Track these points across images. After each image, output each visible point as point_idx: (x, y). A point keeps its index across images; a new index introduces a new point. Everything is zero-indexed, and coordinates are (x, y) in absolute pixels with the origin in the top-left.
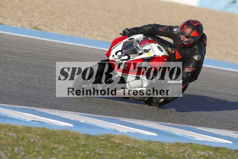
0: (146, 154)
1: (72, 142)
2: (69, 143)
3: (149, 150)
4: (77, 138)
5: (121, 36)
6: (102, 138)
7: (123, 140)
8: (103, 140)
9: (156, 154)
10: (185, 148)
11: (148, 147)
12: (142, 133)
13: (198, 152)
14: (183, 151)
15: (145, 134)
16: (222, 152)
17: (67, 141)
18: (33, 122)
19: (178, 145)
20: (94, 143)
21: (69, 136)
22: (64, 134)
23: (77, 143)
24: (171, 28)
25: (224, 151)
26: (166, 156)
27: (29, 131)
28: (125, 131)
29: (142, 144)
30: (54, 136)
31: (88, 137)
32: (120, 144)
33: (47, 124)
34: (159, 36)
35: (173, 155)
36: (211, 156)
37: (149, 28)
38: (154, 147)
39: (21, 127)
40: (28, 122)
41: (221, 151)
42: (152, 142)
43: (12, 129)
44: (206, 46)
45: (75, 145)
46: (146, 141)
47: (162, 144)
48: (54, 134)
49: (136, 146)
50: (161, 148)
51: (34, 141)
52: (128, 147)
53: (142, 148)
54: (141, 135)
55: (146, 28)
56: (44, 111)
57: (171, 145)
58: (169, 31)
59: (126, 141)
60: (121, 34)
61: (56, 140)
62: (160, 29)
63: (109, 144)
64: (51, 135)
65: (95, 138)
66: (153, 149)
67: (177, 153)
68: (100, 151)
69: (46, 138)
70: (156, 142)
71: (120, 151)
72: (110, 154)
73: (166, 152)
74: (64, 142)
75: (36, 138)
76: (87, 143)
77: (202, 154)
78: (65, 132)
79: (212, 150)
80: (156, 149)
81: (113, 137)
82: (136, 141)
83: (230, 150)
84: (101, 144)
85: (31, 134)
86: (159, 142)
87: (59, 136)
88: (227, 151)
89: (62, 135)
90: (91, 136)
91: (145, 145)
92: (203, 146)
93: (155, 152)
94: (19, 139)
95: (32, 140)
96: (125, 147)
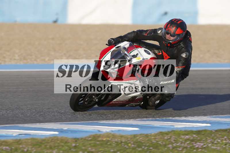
0: (135, 146)
1: (63, 146)
2: (60, 147)
3: (137, 142)
4: (66, 142)
5: (107, 46)
6: (90, 139)
7: (109, 137)
8: (91, 140)
9: (144, 144)
10: (169, 136)
11: (135, 140)
12: (124, 130)
13: (183, 137)
14: (169, 138)
15: (127, 130)
16: (205, 134)
17: (58, 146)
18: (20, 136)
19: (161, 133)
20: (83, 144)
21: (58, 142)
22: (53, 140)
23: (68, 146)
24: (155, 31)
25: (206, 133)
26: (154, 145)
27: (19, 143)
28: (108, 130)
29: (128, 138)
30: (44, 144)
31: (76, 140)
32: (108, 141)
33: (33, 135)
34: (144, 41)
35: (160, 142)
36: (195, 138)
37: (133, 35)
38: (141, 138)
39: (12, 141)
40: (15, 137)
41: (203, 133)
42: (136, 135)
43: (3, 143)
44: (191, 42)
45: (66, 148)
46: (131, 135)
47: (147, 136)
48: (44, 142)
49: (123, 141)
50: (147, 139)
51: (27, 150)
52: (116, 142)
53: (130, 141)
54: (124, 131)
55: (130, 35)
56: (26, 125)
57: (156, 135)
58: (153, 34)
59: (113, 137)
60: (106, 44)
61: (48, 146)
62: (144, 34)
63: (98, 143)
64: (41, 143)
65: (83, 140)
66: (140, 141)
67: (163, 140)
68: (92, 149)
69: (38, 146)
70: (141, 134)
71: (109, 146)
72: (101, 151)
73: (153, 141)
74: (55, 147)
75: (28, 148)
76: (77, 145)
77: (187, 138)
78: (53, 139)
79: (194, 134)
80: (143, 141)
81: (99, 136)
82: (122, 136)
83: (211, 131)
84: (90, 144)
85: (22, 145)
86: (144, 134)
87: (49, 143)
88: (208, 132)
89: (51, 141)
90: (78, 139)
91: (131, 138)
92: (185, 131)
93: (142, 143)
94: (13, 150)
95: (25, 150)
96: (114, 142)
